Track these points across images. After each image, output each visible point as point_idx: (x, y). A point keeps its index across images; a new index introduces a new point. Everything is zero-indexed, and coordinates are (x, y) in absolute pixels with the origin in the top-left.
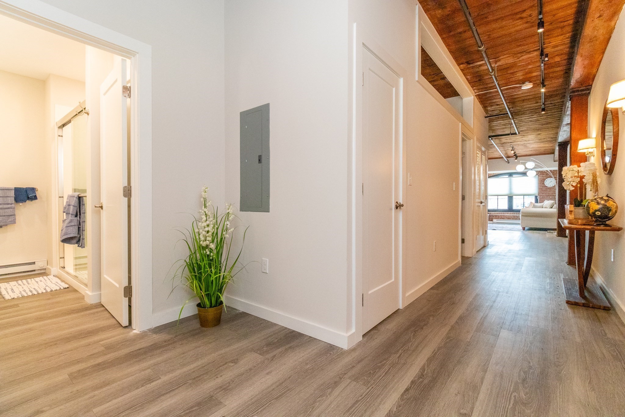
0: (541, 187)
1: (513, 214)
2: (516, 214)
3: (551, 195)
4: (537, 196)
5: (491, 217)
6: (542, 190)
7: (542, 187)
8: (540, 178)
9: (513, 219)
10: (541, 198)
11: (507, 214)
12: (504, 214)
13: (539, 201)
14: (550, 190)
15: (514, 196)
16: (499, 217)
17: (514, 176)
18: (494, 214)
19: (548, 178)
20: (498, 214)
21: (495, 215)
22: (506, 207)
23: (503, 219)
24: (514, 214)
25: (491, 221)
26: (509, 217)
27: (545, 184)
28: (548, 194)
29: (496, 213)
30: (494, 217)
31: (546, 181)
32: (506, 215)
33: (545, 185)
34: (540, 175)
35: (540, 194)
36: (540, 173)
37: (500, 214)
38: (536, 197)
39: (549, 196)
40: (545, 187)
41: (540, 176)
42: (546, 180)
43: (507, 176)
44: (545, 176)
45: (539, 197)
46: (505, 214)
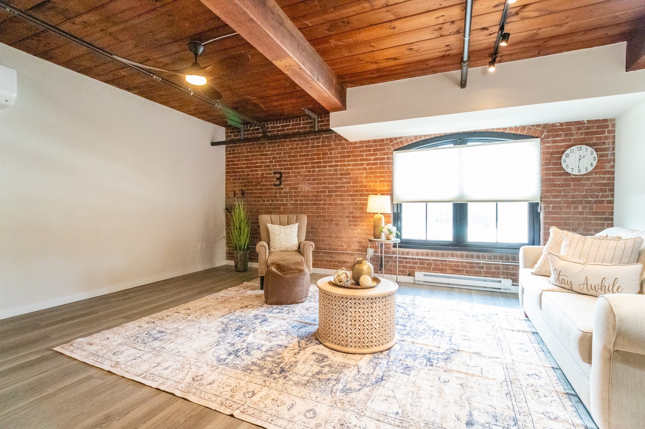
0: (549, 174)
1: (467, 256)
2: (478, 257)
3: (581, 202)
4: (537, 204)
5: (410, 263)
6: (555, 185)
7: (554, 175)
8: (548, 147)
9: (468, 273)
10: (551, 210)
11: (453, 255)
12: (443, 255)
13: (545, 218)
14: (579, 185)
15: (470, 205)
16: (430, 264)
17: (469, 144)
18: (417, 254)
19: (572, 145)
20: (427, 255)
21: (418, 259)
22: (448, 236)
23: (442, 271)
24: (472, 257)
25: (409, 275)
26: (458, 266)
27: (564, 165)
28: (573, 197)
29: (422, 254)
30: (416, 263)
31: (567, 156)
32: (449, 261)
33: (565, 167)
34: (548, 137)
35: (546, 197)
36: (545, 130)
37: (432, 255)
38: (533, 207)
39: (573, 203)
40: (561, 175)
41: (549, 142)
42: (568, 151)
43: (452, 145)
44: (563, 141)
45: (543, 205)
46: (447, 256)
